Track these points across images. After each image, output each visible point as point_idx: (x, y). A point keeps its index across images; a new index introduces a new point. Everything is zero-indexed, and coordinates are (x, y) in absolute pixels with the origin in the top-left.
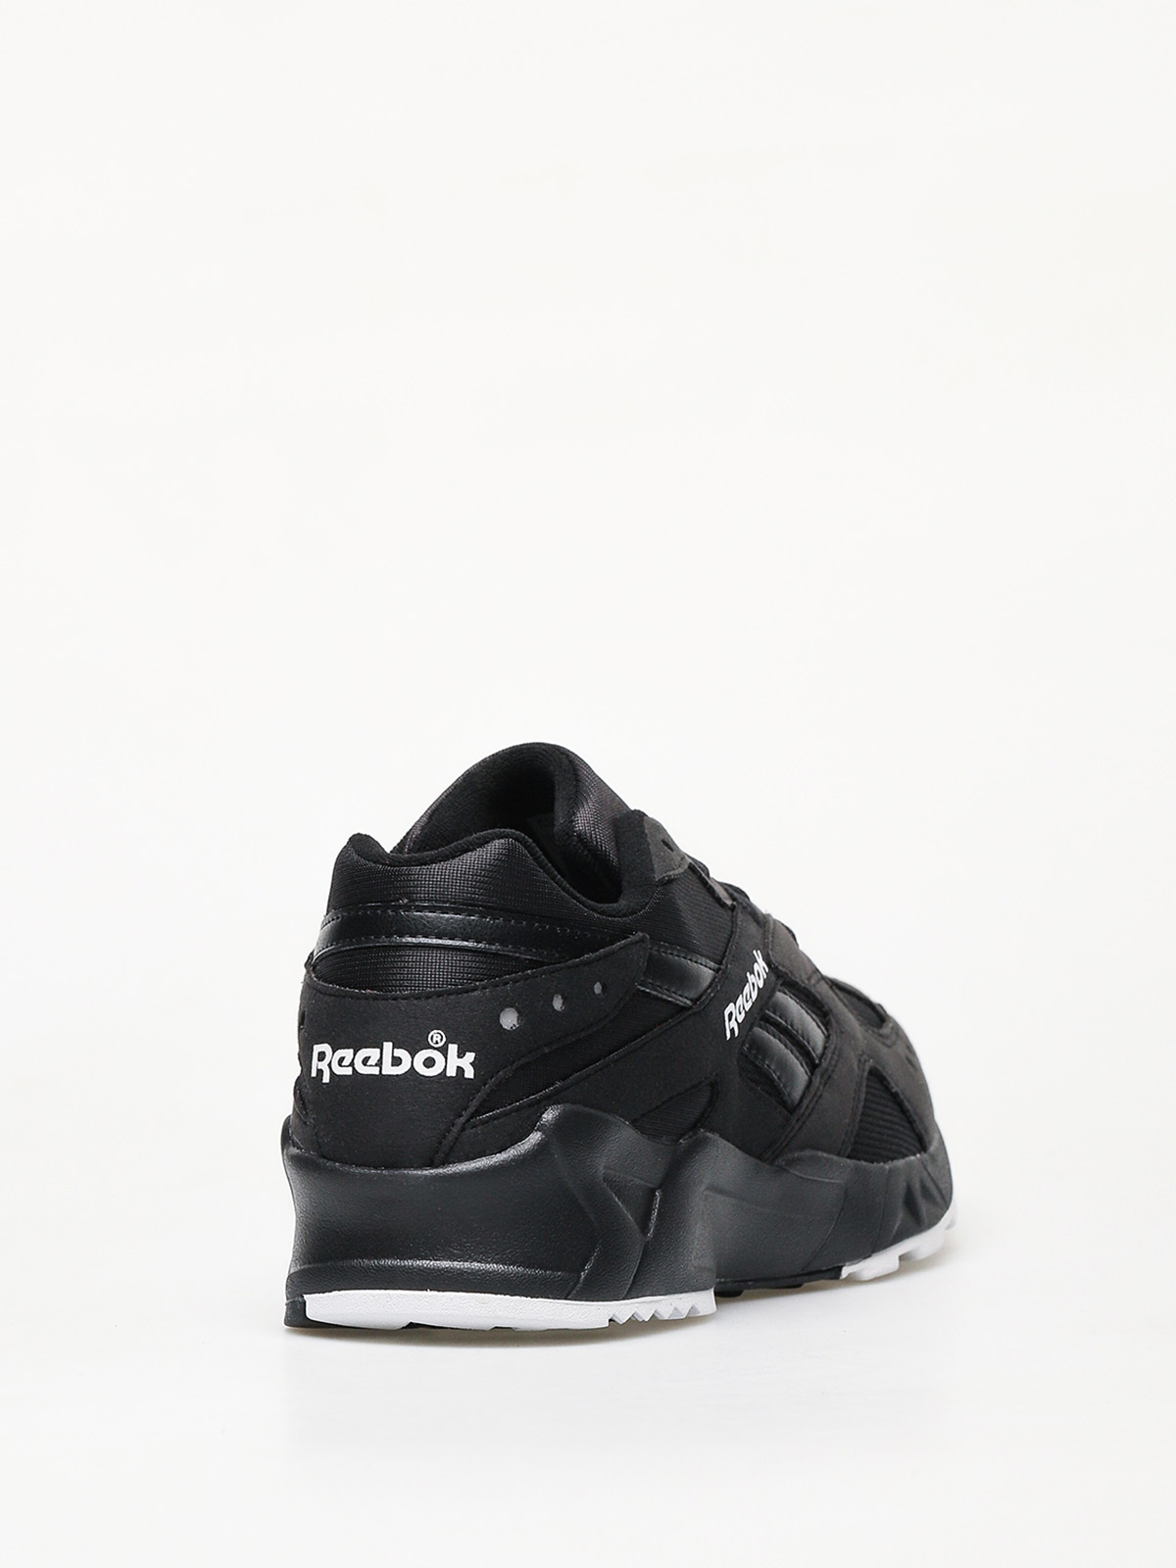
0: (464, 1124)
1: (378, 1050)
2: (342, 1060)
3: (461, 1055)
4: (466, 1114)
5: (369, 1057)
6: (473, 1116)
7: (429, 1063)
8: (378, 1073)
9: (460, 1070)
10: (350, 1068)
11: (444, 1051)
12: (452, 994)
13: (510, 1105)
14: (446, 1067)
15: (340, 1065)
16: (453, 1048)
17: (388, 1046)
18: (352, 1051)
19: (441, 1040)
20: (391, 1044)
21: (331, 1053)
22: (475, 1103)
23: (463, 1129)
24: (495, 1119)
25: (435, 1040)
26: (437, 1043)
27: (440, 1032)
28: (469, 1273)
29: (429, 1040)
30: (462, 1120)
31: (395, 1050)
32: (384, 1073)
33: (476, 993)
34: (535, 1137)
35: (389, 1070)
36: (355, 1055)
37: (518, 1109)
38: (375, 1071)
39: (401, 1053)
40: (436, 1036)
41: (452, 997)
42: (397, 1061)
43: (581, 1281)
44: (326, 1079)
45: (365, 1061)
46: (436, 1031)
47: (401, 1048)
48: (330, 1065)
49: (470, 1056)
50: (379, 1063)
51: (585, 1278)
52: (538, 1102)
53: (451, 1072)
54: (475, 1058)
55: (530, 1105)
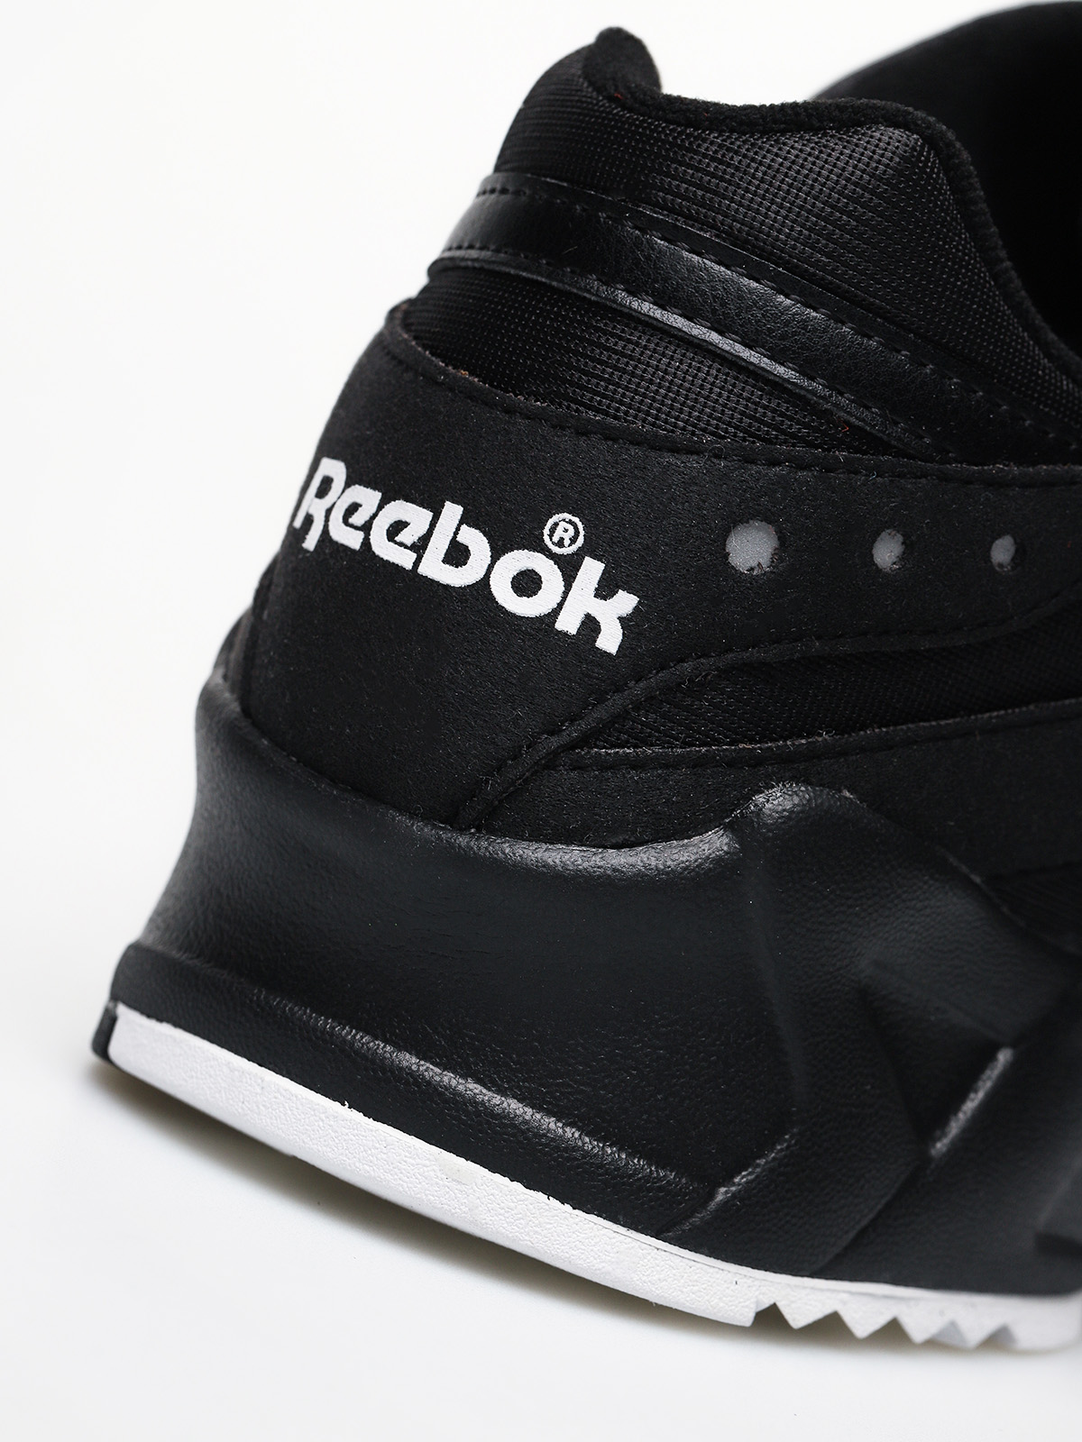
0: (555, 754)
1: (428, 515)
2: (354, 508)
3: (605, 590)
4: (572, 732)
5: (405, 524)
6: (585, 740)
7: (527, 583)
8: (409, 566)
9: (591, 626)
10: (361, 535)
11: (569, 568)
12: (638, 444)
13: (685, 744)
14: (560, 605)
15: (346, 522)
16: (592, 570)
17: (452, 512)
18: (377, 496)
19: (573, 540)
20: (458, 510)
21: (342, 485)
22: (600, 713)
23: (551, 763)
24: (634, 767)
25: (559, 533)
26: (560, 544)
27: (576, 520)
28: (446, 1101)
29: (546, 531)
30: (555, 742)
31: (464, 527)
32: (422, 570)
33: (694, 463)
34: (713, 843)
35: (434, 567)
36: (380, 507)
37: (698, 763)
38: (405, 559)
39: (474, 539)
40: (564, 529)
41: (633, 450)
42: (457, 554)
43: (712, 1206)
44: (310, 542)
45: (396, 528)
46: (567, 516)
47: (477, 527)
48: (329, 512)
49: (625, 602)
50: (420, 547)
51: (725, 1203)
52: (757, 762)
53: (568, 623)
54: (636, 608)
55: (732, 763)
